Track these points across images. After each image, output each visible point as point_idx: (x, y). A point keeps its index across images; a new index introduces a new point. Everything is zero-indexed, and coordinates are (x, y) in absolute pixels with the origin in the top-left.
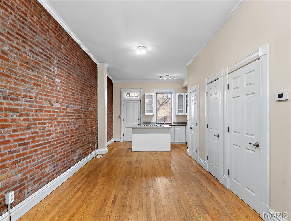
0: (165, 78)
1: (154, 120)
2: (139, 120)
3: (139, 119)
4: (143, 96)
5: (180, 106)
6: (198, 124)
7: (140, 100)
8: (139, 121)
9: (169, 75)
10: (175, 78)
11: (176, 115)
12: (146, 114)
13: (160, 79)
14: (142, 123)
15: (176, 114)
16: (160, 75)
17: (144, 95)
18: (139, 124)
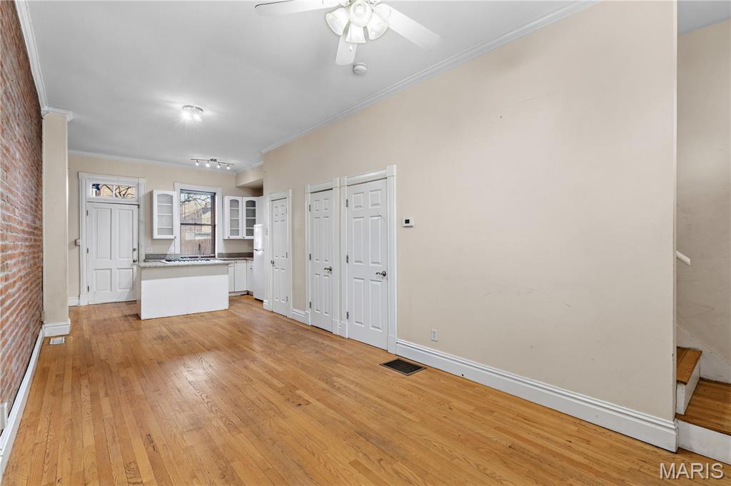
0: (208, 165)
1: (175, 249)
2: (134, 250)
3: (136, 247)
4: (145, 196)
5: (234, 223)
6: (290, 255)
7: (138, 205)
8: (136, 253)
9: (215, 160)
10: (228, 168)
11: (224, 240)
12: (156, 236)
13: (197, 164)
14: (143, 257)
15: (226, 238)
16: (196, 156)
17: (151, 194)
18: (135, 258)
